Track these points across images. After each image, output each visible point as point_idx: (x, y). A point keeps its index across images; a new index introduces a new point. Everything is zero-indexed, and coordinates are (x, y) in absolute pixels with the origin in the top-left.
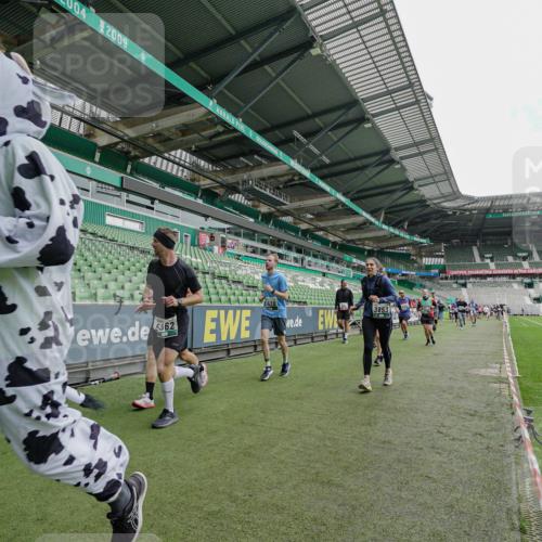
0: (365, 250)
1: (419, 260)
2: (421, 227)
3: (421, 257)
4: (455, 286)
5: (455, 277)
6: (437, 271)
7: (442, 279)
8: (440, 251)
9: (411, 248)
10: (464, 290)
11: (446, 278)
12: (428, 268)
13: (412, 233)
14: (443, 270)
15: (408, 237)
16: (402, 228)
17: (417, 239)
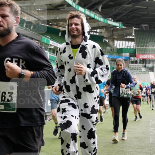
0: (59, 30)
1: (111, 43)
2: (115, 11)
3: (113, 40)
4: (143, 69)
5: (144, 61)
6: (128, 55)
7: (132, 62)
8: (131, 35)
9: (103, 30)
10: (151, 73)
11: (136, 62)
12: (120, 51)
13: (105, 16)
14: (133, 54)
15: (102, 20)
16: (96, 11)
17: (111, 22)
